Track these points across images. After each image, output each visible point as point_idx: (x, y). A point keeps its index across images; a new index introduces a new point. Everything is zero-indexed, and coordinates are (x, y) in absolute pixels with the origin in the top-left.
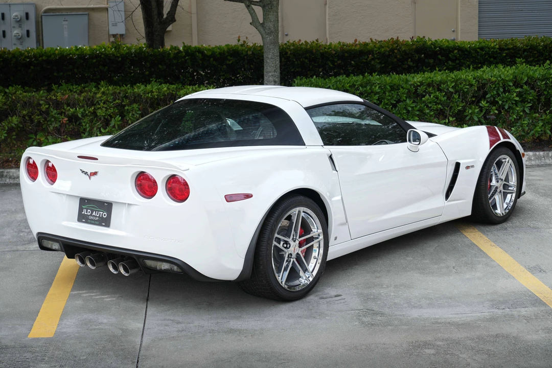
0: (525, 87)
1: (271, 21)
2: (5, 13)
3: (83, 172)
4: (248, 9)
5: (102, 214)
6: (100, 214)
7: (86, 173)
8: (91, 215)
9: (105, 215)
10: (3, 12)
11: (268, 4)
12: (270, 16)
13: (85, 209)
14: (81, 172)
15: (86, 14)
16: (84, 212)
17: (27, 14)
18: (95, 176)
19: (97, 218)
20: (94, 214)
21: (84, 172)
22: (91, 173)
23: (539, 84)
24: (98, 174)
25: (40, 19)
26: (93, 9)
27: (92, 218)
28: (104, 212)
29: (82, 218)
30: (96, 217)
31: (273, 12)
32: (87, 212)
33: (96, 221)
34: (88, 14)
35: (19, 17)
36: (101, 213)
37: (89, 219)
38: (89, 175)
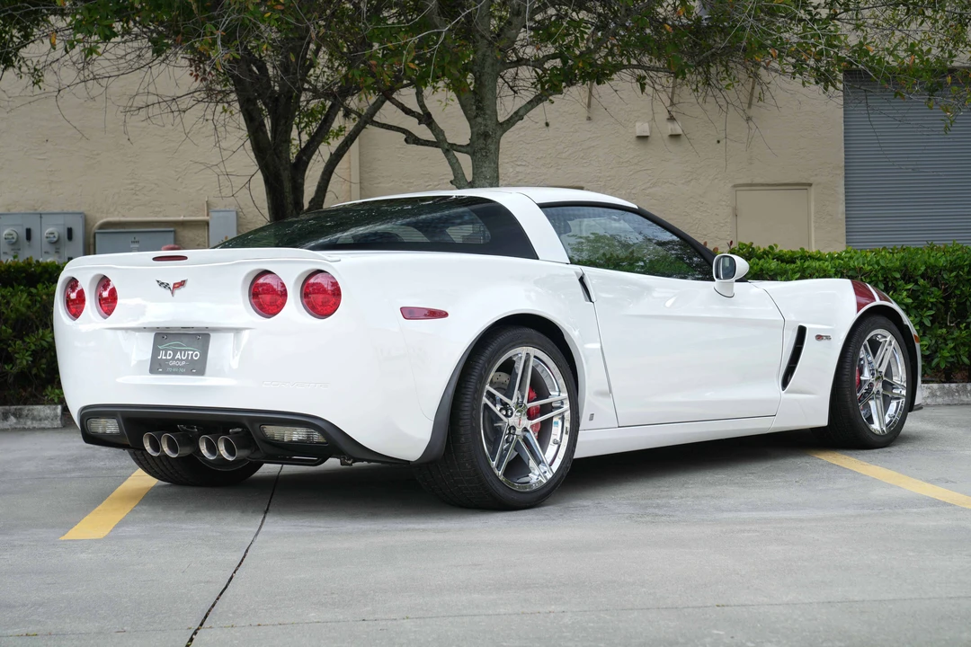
0: (921, 282)
1: (485, 178)
2: (32, 228)
3: (161, 284)
4: (446, 156)
5: (192, 355)
6: (188, 354)
7: (166, 286)
8: (173, 359)
9: (196, 354)
10: (28, 227)
11: (481, 149)
12: (483, 169)
13: (163, 350)
14: (157, 284)
15: (171, 231)
16: (162, 356)
17: (70, 231)
18: (182, 289)
19: (183, 363)
20: (178, 356)
21: (163, 283)
22: (175, 284)
23: (945, 276)
24: (187, 284)
25: (92, 240)
26: (183, 224)
27: (174, 363)
28: (194, 351)
29: (157, 366)
30: (182, 360)
31: (490, 163)
32: (166, 355)
33: (182, 367)
34: (174, 232)
35: (56, 235)
36: (190, 353)
37: (170, 367)
38: (171, 286)
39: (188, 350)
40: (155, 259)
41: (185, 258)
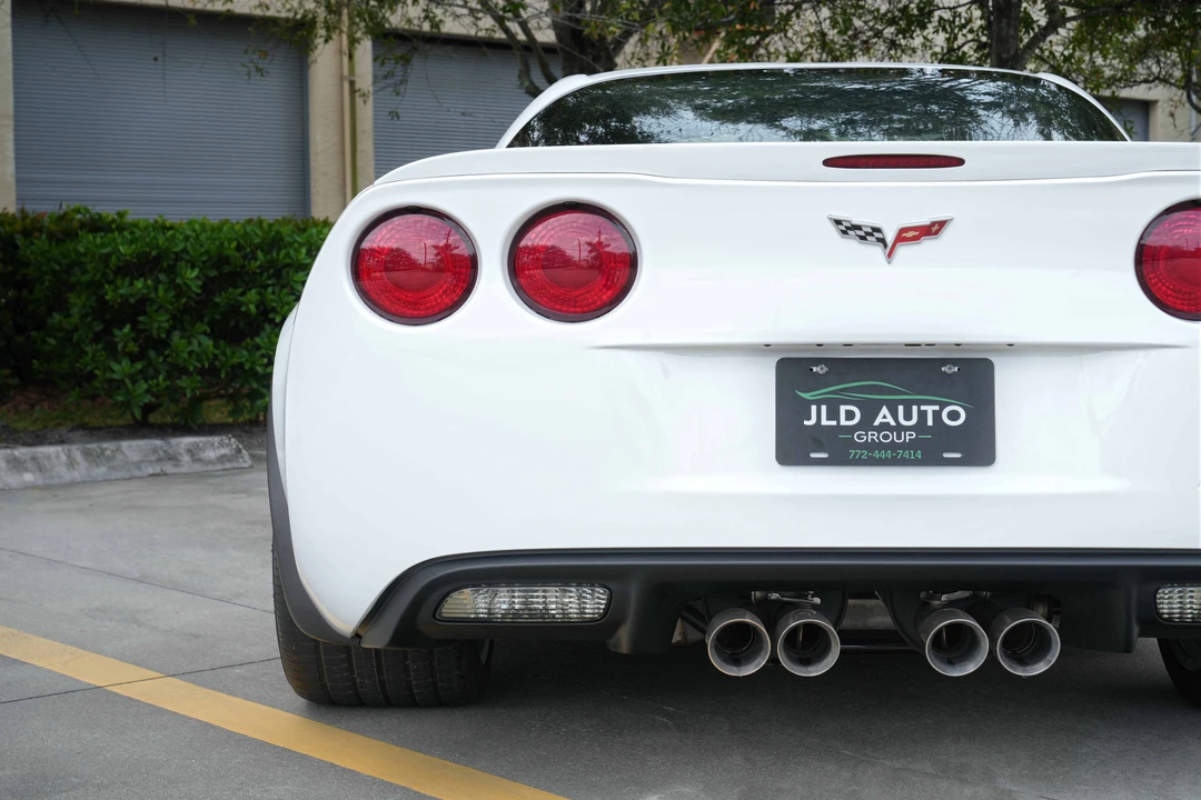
3: (847, 229)
5: (937, 415)
6: (923, 415)
7: (870, 234)
8: (866, 424)
9: (955, 415)
13: (819, 403)
14: (833, 231)
16: (818, 417)
18: (927, 244)
19: (908, 436)
20: (884, 415)
21: (858, 227)
22: (902, 230)
27: (872, 436)
28: (943, 406)
30: (899, 428)
32: (833, 414)
33: (904, 446)
36: (930, 409)
37: (860, 446)
38: (890, 239)
39: (919, 403)
40: (829, 163)
41: (959, 162)
